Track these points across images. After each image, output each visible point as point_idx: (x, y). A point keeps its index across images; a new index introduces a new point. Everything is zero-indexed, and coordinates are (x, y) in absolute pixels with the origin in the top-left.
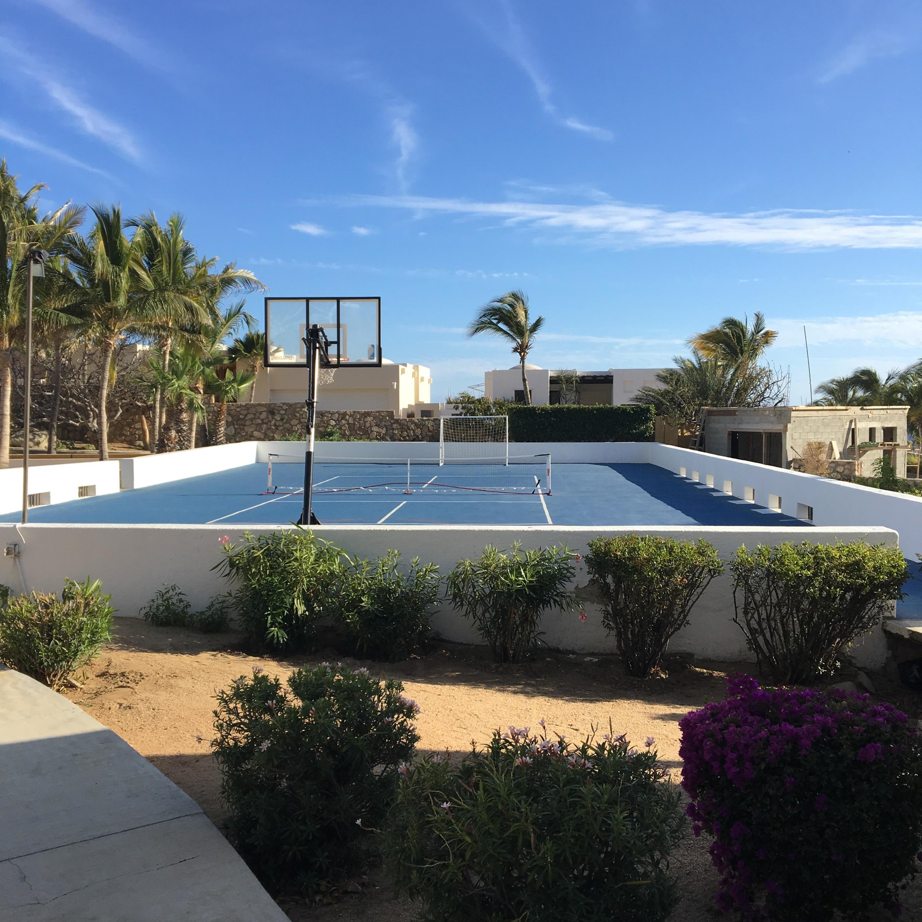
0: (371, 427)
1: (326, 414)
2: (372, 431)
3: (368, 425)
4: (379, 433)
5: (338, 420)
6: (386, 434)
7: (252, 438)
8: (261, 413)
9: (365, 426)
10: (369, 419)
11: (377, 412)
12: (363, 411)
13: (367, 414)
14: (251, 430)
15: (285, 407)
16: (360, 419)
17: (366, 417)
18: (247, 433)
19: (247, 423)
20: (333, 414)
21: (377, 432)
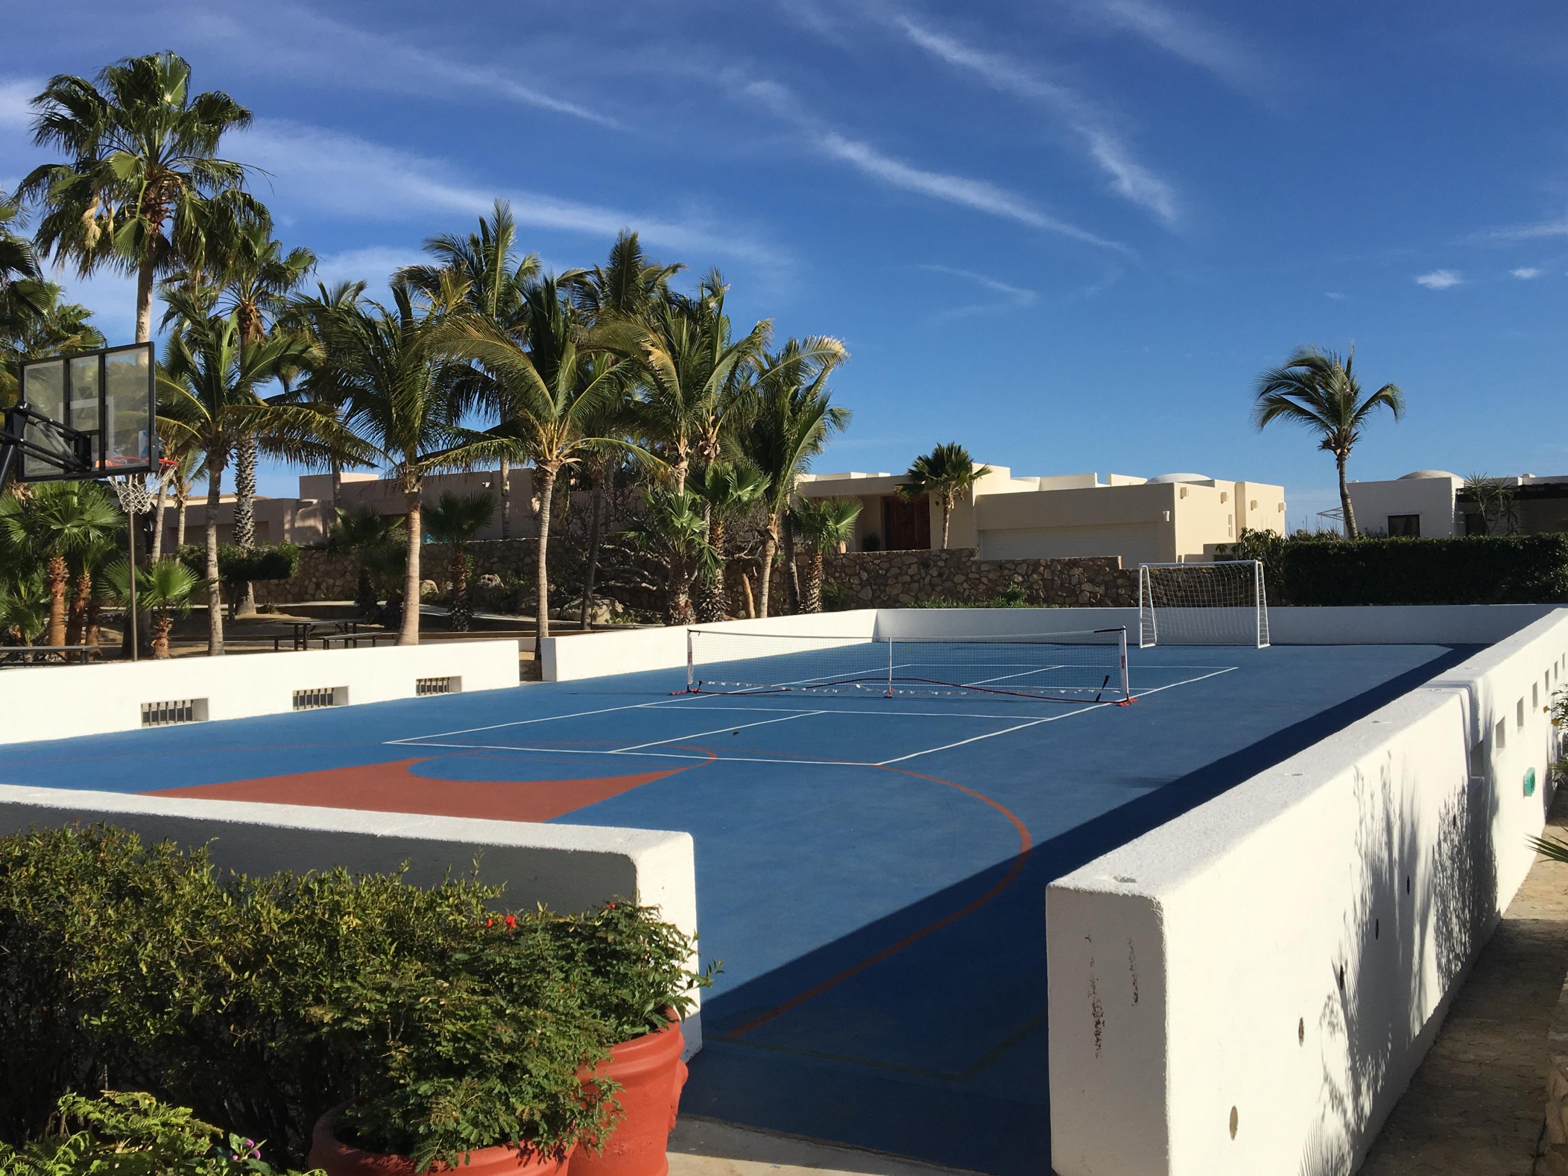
0: (1080, 583)
1: (1008, 566)
2: (1082, 591)
3: (1075, 580)
4: (1093, 595)
5: (1026, 574)
6: (1105, 595)
7: (898, 605)
8: (909, 566)
9: (1070, 583)
10: (1077, 571)
11: (1090, 559)
12: (1067, 558)
13: (1073, 564)
14: (895, 592)
15: (944, 556)
16: (1061, 572)
17: (1071, 568)
18: (890, 596)
19: (890, 582)
20: (1017, 564)
21: (1090, 592)
